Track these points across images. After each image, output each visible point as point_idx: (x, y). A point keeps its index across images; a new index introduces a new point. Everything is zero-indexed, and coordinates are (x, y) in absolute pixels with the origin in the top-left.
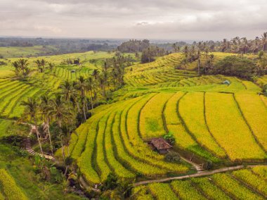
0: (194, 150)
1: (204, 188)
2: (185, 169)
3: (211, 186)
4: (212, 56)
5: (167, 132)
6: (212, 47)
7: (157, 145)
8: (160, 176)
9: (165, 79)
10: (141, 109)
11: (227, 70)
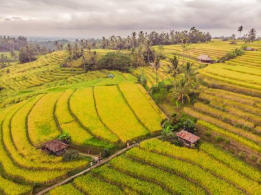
0: (90, 143)
1: (104, 174)
2: (84, 163)
3: (110, 170)
4: (95, 53)
5: (62, 132)
6: (94, 45)
7: (53, 148)
8: (61, 178)
9: (52, 79)
10: (28, 114)
11: (110, 65)
